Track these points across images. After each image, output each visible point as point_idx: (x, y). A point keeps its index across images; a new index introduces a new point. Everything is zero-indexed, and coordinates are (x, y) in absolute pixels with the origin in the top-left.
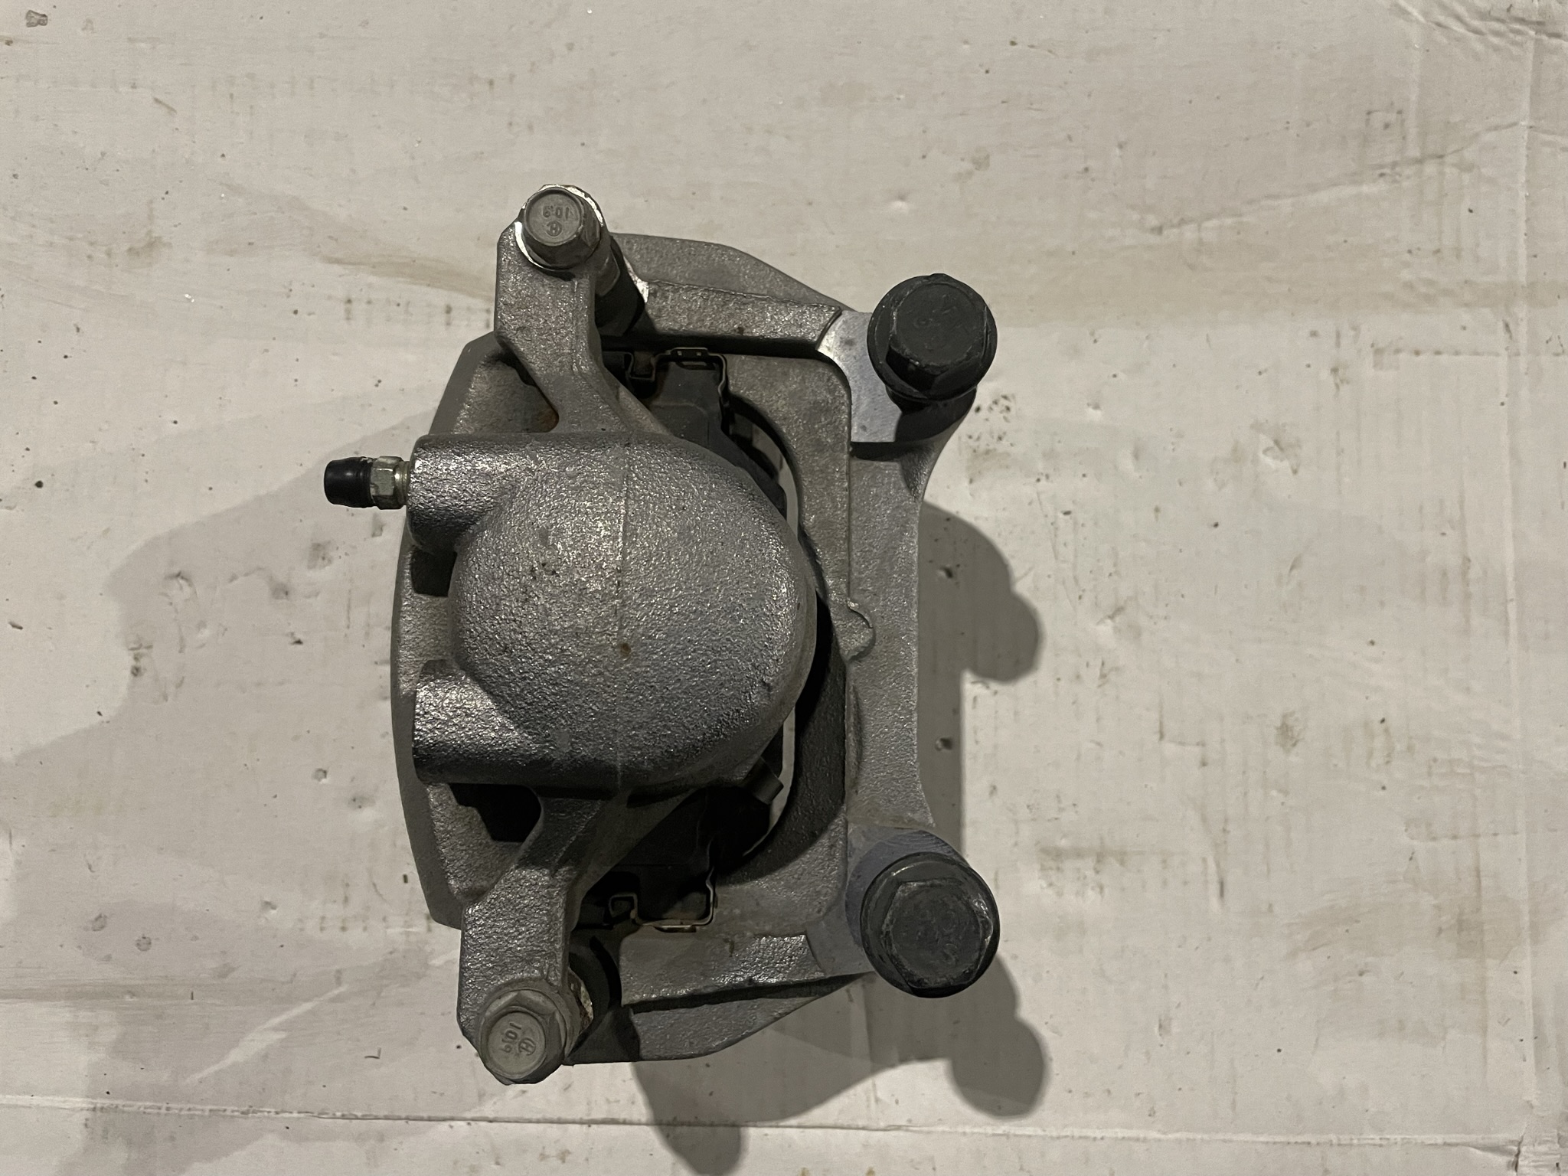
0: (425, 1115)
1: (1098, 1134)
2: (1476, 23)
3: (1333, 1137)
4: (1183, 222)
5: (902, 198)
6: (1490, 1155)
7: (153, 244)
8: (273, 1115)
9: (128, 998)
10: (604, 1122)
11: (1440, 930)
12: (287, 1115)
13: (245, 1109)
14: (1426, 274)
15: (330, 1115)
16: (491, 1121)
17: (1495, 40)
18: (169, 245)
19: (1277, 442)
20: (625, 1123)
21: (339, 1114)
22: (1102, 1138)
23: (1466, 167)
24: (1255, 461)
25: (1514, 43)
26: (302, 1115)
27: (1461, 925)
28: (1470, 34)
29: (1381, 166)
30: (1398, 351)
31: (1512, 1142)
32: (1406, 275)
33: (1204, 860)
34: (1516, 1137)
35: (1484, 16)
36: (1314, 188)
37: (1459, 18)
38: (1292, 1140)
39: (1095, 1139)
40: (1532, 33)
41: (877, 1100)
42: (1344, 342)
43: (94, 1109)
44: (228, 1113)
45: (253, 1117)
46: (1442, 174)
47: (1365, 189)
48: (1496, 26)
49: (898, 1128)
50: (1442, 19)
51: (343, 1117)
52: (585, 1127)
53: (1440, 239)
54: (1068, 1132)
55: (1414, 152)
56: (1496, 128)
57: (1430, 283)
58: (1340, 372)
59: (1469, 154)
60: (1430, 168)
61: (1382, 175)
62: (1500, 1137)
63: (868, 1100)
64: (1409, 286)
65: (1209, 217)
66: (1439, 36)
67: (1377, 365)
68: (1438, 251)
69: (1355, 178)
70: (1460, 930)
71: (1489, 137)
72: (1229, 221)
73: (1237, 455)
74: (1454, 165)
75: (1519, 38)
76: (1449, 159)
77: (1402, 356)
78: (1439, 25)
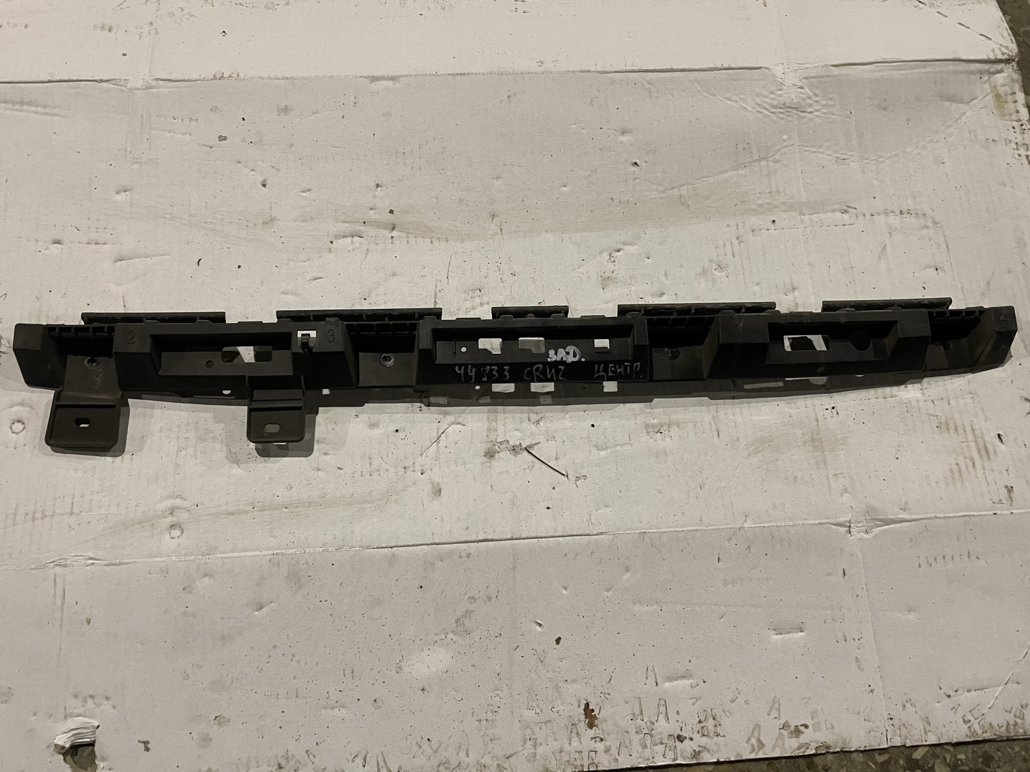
0: (411, 544)
1: (681, 529)
2: (773, 110)
3: (774, 524)
4: (673, 188)
5: (565, 186)
6: (838, 528)
7: (273, 220)
8: (348, 549)
9: (284, 509)
10: (484, 541)
11: (805, 442)
12: (354, 549)
13: (337, 548)
14: (769, 201)
15: (372, 547)
16: (438, 544)
17: (781, 115)
18: (279, 220)
19: (719, 266)
20: (492, 540)
21: (375, 547)
22: (683, 531)
23: (777, 162)
24: (712, 273)
25: (788, 116)
26: (361, 548)
27: (813, 440)
28: (770, 114)
29: (744, 163)
30: (760, 230)
31: (846, 522)
32: (759, 202)
33: (710, 423)
34: (848, 519)
35: (775, 107)
36: (720, 173)
37: (765, 109)
38: (757, 525)
39: (680, 531)
40: (795, 112)
41: (592, 523)
42: (740, 228)
43: (273, 554)
44: (330, 550)
45: (340, 551)
46: (768, 165)
47: (740, 172)
48: (781, 110)
49: (602, 533)
50: (760, 110)
51: (377, 548)
52: (476, 543)
53: (771, 188)
54: (669, 530)
55: (756, 157)
56: (786, 147)
57: (769, 204)
58: (740, 238)
59: (777, 157)
60: (763, 163)
61: (745, 167)
62: (842, 520)
63: (589, 523)
64: (761, 205)
65: (683, 186)
66: (759, 115)
67: (754, 235)
68: (770, 192)
69: (735, 168)
70: (813, 442)
71: (784, 150)
72: (690, 187)
73: (704, 272)
74: (772, 161)
75: (789, 114)
76: (770, 159)
77: (762, 231)
78: (758, 112)
